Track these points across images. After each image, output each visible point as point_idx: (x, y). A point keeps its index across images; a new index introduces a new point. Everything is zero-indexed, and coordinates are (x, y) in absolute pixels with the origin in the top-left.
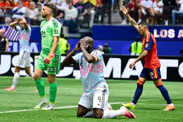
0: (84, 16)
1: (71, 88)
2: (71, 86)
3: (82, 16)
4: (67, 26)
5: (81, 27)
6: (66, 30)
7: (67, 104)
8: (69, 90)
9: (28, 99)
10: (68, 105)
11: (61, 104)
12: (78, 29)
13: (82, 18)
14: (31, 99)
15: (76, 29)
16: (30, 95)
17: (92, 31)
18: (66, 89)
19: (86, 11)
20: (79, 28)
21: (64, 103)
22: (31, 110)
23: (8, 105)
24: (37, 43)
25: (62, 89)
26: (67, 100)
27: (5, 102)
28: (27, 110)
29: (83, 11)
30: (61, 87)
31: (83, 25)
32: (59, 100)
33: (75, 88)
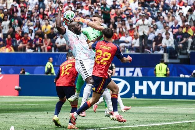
0: (183, 44)
1: (168, 107)
2: (169, 106)
3: (180, 43)
4: (167, 52)
5: (181, 54)
6: (167, 56)
7: (161, 121)
8: (166, 109)
9: (127, 117)
10: (161, 123)
11: (155, 121)
12: (177, 56)
13: (181, 45)
14: (130, 117)
15: (176, 55)
16: (130, 114)
17: (190, 57)
18: (164, 108)
19: (185, 39)
20: (179, 54)
21: (158, 120)
22: (126, 127)
23: (107, 123)
24: (141, 69)
25: (160, 108)
26: (162, 118)
27: (105, 120)
28: (122, 127)
29: (182, 39)
30: (159, 107)
31: (183, 52)
32: (154, 118)
33: (172, 107)
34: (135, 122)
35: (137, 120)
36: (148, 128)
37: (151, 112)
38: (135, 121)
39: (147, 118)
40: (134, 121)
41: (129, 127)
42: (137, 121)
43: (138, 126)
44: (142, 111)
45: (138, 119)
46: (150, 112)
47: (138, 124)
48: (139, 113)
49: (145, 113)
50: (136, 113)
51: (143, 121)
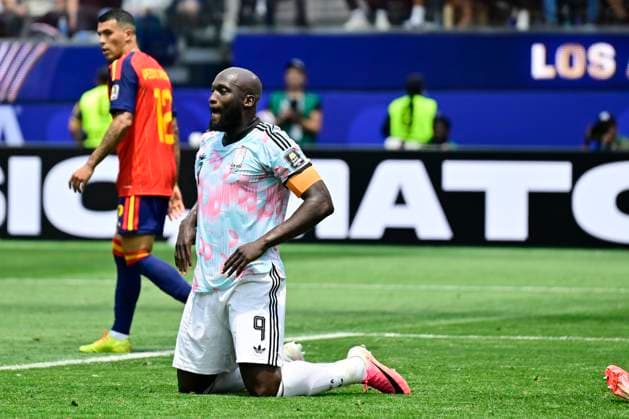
13: (191, 5)
20: (182, 45)
34: (29, 349)
35: (37, 340)
36: (97, 372)
37: (83, 302)
38: (30, 342)
39: (74, 327)
40: (22, 342)
41: (13, 368)
42: (37, 345)
43: (48, 364)
44: (43, 298)
45: (37, 333)
46: (80, 300)
47: (45, 356)
48: (32, 309)
49: (61, 309)
50: (19, 308)
51: (66, 343)
